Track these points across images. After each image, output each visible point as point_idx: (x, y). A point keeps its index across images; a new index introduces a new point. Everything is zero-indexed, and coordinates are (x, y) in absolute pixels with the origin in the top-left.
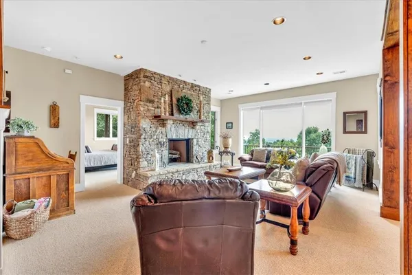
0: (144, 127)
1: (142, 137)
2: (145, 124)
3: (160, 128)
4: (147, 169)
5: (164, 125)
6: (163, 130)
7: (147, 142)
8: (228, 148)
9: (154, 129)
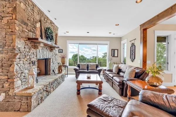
0: (19, 46)
1: (18, 56)
2: (20, 44)
3: (33, 49)
4: (21, 88)
5: (36, 47)
6: (34, 51)
7: (21, 62)
8: (64, 63)
9: (28, 50)
